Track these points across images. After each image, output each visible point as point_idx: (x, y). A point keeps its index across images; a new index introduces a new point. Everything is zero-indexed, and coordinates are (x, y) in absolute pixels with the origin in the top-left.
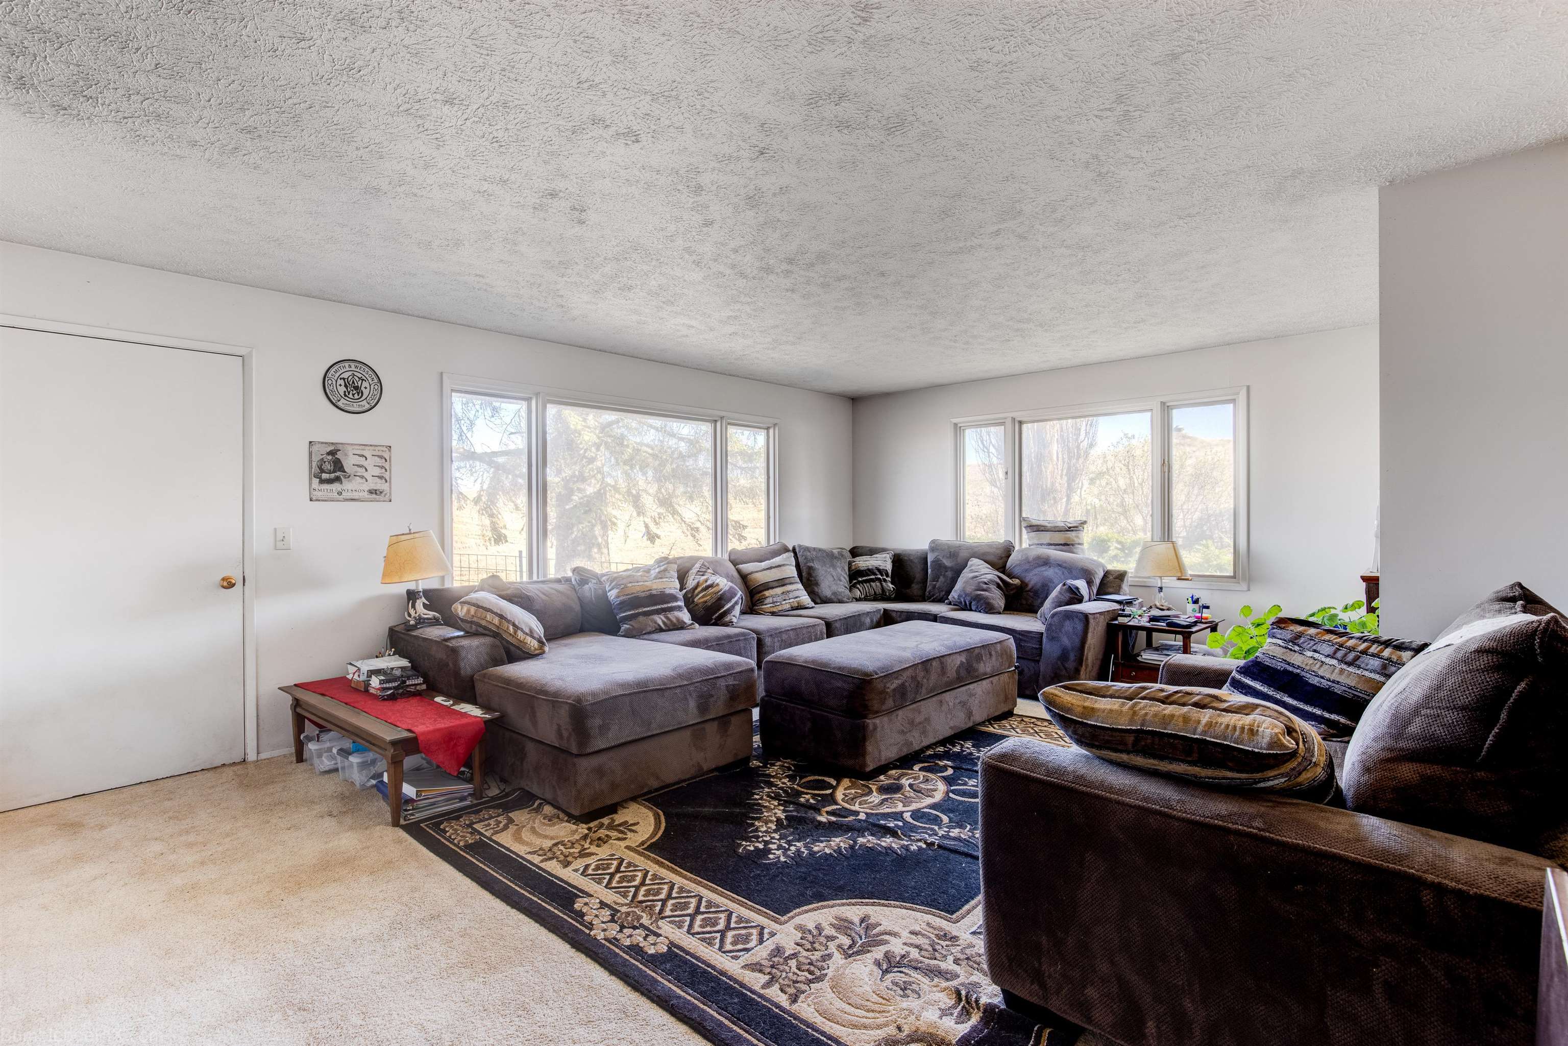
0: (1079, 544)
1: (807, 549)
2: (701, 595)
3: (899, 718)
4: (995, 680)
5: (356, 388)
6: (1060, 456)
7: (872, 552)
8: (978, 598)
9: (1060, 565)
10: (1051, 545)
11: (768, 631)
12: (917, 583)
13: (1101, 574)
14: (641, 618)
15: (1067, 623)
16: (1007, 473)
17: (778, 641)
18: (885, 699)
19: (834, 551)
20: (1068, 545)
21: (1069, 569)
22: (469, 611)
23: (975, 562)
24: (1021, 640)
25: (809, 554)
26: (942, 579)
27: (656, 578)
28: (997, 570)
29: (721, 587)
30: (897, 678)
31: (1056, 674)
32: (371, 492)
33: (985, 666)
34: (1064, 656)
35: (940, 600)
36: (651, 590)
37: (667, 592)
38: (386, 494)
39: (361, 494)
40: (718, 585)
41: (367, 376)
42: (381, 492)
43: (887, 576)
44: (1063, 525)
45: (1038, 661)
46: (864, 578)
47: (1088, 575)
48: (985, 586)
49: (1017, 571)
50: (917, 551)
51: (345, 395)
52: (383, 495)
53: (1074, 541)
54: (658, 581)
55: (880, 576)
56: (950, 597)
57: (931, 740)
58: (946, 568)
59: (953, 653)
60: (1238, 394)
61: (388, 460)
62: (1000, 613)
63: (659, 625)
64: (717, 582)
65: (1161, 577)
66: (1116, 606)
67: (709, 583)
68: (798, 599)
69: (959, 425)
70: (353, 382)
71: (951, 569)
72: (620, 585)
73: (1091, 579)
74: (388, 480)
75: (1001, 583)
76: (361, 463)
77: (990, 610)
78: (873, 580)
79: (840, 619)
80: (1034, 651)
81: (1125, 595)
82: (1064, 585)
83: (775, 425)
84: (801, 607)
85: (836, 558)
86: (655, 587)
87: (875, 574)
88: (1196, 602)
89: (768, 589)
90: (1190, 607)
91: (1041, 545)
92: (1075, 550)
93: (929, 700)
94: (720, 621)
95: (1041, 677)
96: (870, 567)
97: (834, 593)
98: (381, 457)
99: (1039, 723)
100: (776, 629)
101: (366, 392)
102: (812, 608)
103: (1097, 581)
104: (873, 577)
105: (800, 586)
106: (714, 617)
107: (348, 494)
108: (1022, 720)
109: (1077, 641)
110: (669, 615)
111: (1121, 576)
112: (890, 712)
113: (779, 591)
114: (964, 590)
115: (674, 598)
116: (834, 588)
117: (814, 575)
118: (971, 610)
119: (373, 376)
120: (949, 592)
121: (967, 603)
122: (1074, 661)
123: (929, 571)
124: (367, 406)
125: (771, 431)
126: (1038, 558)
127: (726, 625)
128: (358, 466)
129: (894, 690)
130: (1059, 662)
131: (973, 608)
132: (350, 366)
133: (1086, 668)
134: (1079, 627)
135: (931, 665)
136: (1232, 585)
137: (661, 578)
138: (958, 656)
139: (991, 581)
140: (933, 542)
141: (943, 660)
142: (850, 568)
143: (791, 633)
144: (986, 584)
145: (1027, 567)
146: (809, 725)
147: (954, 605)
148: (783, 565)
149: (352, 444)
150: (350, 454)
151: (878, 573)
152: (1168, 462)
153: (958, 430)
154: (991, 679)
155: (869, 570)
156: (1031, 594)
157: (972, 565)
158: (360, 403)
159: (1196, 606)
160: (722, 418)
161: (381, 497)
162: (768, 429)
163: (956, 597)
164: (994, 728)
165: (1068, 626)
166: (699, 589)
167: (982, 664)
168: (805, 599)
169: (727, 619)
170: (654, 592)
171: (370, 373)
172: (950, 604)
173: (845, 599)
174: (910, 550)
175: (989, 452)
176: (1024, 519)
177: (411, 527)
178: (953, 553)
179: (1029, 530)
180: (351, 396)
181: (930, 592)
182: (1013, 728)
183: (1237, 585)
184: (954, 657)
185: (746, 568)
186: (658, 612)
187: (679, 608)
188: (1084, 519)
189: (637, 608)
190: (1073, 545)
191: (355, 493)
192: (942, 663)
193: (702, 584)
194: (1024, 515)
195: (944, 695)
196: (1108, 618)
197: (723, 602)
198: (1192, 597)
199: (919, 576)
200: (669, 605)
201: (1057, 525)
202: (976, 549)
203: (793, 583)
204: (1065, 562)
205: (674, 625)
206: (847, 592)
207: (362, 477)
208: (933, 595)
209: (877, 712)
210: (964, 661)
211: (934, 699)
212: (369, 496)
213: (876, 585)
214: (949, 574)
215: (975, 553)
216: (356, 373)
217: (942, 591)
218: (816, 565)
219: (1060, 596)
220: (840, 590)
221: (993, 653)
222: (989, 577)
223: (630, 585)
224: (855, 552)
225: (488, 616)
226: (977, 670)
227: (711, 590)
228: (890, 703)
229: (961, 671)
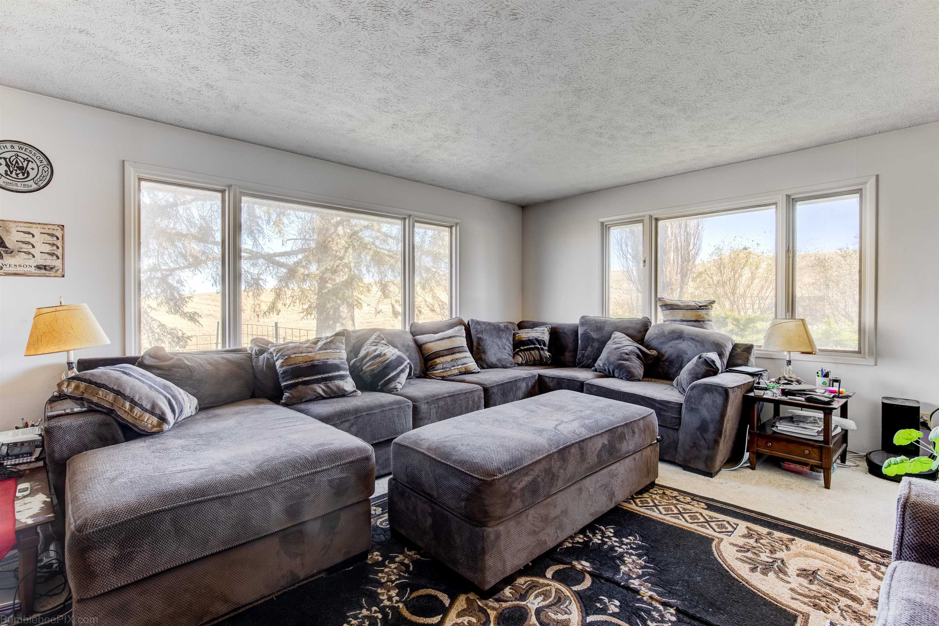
0: (709, 321)
1: (478, 323)
2: (369, 364)
3: (530, 518)
4: (637, 456)
5: (21, 168)
6: (675, 260)
7: (534, 325)
8: (620, 367)
9: (693, 339)
10: (684, 321)
11: (425, 398)
12: (570, 352)
13: (730, 347)
14: (300, 387)
15: (707, 395)
16: (644, 261)
17: (435, 407)
18: (511, 501)
19: (501, 325)
20: (699, 321)
21: (702, 342)
22: (77, 387)
23: (617, 335)
24: (660, 409)
25: (479, 327)
26: (589, 349)
27: (320, 349)
28: (637, 342)
29: (388, 356)
30: (526, 474)
31: (695, 443)
32: (39, 267)
33: (628, 445)
34: (703, 427)
35: (588, 366)
36: (313, 360)
37: (330, 363)
38: (57, 270)
39: (27, 269)
40: (385, 354)
41: (34, 158)
42: (52, 268)
43: (545, 345)
44: (694, 304)
45: (678, 430)
46: (525, 347)
47: (719, 348)
48: (626, 356)
49: (654, 343)
50: (570, 325)
51: (7, 174)
52: (54, 270)
53: (703, 318)
54: (321, 352)
55: (538, 346)
56: (595, 365)
57: (569, 532)
58: (593, 339)
59: (594, 436)
60: (866, 183)
61: (60, 238)
62: (639, 380)
63: (319, 394)
64: (384, 352)
65: (789, 352)
66: (750, 379)
67: (377, 352)
68: (466, 365)
69: (606, 224)
70: (17, 162)
71: (598, 340)
72: (284, 356)
73: (722, 351)
74: (60, 257)
75: (640, 354)
76: (27, 240)
77: (631, 377)
78: (532, 349)
79: (497, 385)
80: (674, 420)
81: (752, 366)
82: (700, 358)
83: (457, 224)
84: (468, 372)
85: (502, 330)
86: (318, 357)
87: (534, 344)
88: (826, 375)
89: (439, 357)
90: (820, 380)
91: (675, 321)
92: (705, 326)
93: (567, 490)
94: (386, 388)
95: (680, 445)
96: (531, 338)
97: (499, 360)
98: (52, 235)
99: (681, 498)
100: (434, 396)
101: (33, 174)
102: (478, 372)
103: (727, 354)
104: (533, 346)
105: (469, 354)
106: (380, 384)
107: (11, 269)
108: (664, 493)
109: (717, 414)
110: (330, 385)
111: (748, 349)
112: (518, 514)
113: (448, 358)
114: (608, 359)
115: (337, 368)
116: (499, 355)
117: (482, 344)
118: (614, 377)
119: (42, 158)
120: (595, 360)
121: (611, 371)
122: (714, 433)
123: (580, 341)
124: (35, 186)
125: (454, 229)
126: (673, 332)
127: (390, 391)
128: (23, 242)
129: (522, 489)
130: (698, 433)
131: (616, 375)
132: (12, 147)
133: (725, 438)
134: (719, 400)
135: (569, 452)
136: (857, 359)
137: (325, 349)
138: (599, 438)
139: (632, 352)
140: (583, 317)
141: (584, 445)
142: (514, 338)
143: (448, 399)
144: (627, 354)
145: (663, 340)
146: (429, 521)
147: (600, 372)
148: (454, 336)
149: (15, 222)
150: (13, 230)
151: (536, 343)
152: (793, 248)
153: (605, 228)
154: (634, 456)
155: (529, 340)
156: (667, 364)
157: (615, 338)
158: (26, 183)
159: (826, 380)
160: (410, 216)
161: (52, 273)
162: (451, 227)
163: (601, 365)
164: (637, 505)
165: (707, 399)
166: (368, 359)
167: (625, 443)
168: (472, 364)
169: (392, 385)
170: (316, 363)
171: (38, 155)
172: (596, 370)
173: (508, 365)
174: (565, 324)
175: (627, 258)
176: (660, 300)
177: (62, 301)
178: (599, 326)
179: (665, 309)
180: (14, 175)
181: (579, 359)
182: (656, 506)
183: (864, 359)
184: (595, 440)
185: (422, 338)
186: (318, 381)
187: (342, 377)
188: (712, 298)
189: (298, 377)
190: (703, 321)
191: (22, 269)
192: (581, 449)
193: (371, 354)
194: (659, 296)
195: (584, 481)
196: (744, 390)
197: (388, 370)
198: (822, 370)
199: (571, 346)
200: (330, 375)
201: (688, 304)
202: (619, 324)
203: (461, 352)
204: (697, 336)
205: (335, 393)
206: (511, 358)
207: (29, 253)
208: (582, 362)
209: (500, 518)
210: (606, 442)
211: (572, 488)
212: (37, 272)
213: (535, 353)
214: (596, 345)
215: (618, 327)
216: (19, 154)
217: (590, 359)
218: (485, 336)
219: (696, 368)
220: (504, 357)
221: (636, 430)
222: (630, 348)
223: (293, 356)
224: (521, 326)
225: (101, 393)
226: (620, 450)
227: (378, 360)
228: (517, 504)
229: (603, 454)
